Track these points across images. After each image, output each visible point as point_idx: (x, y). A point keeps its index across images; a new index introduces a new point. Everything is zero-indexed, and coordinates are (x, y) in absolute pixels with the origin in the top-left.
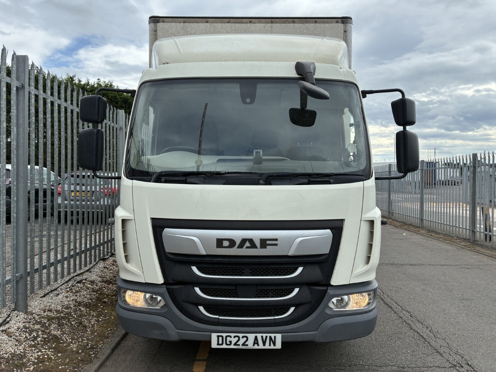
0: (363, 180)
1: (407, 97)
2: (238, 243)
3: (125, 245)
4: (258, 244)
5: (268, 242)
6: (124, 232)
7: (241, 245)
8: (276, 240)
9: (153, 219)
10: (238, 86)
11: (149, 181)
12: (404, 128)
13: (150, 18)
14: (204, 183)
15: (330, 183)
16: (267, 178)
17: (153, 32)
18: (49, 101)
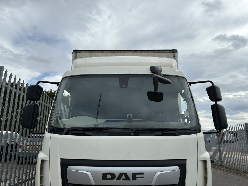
0: (196, 133)
1: (215, 85)
2: (117, 176)
3: (41, 178)
4: (130, 177)
5: (137, 176)
6: (42, 169)
7: (119, 178)
8: (143, 174)
9: (61, 160)
10: (118, 79)
11: (62, 134)
12: (216, 103)
13: (73, 51)
14: (96, 135)
15: (175, 135)
16: (135, 132)
17: (74, 57)
18: (13, 91)
